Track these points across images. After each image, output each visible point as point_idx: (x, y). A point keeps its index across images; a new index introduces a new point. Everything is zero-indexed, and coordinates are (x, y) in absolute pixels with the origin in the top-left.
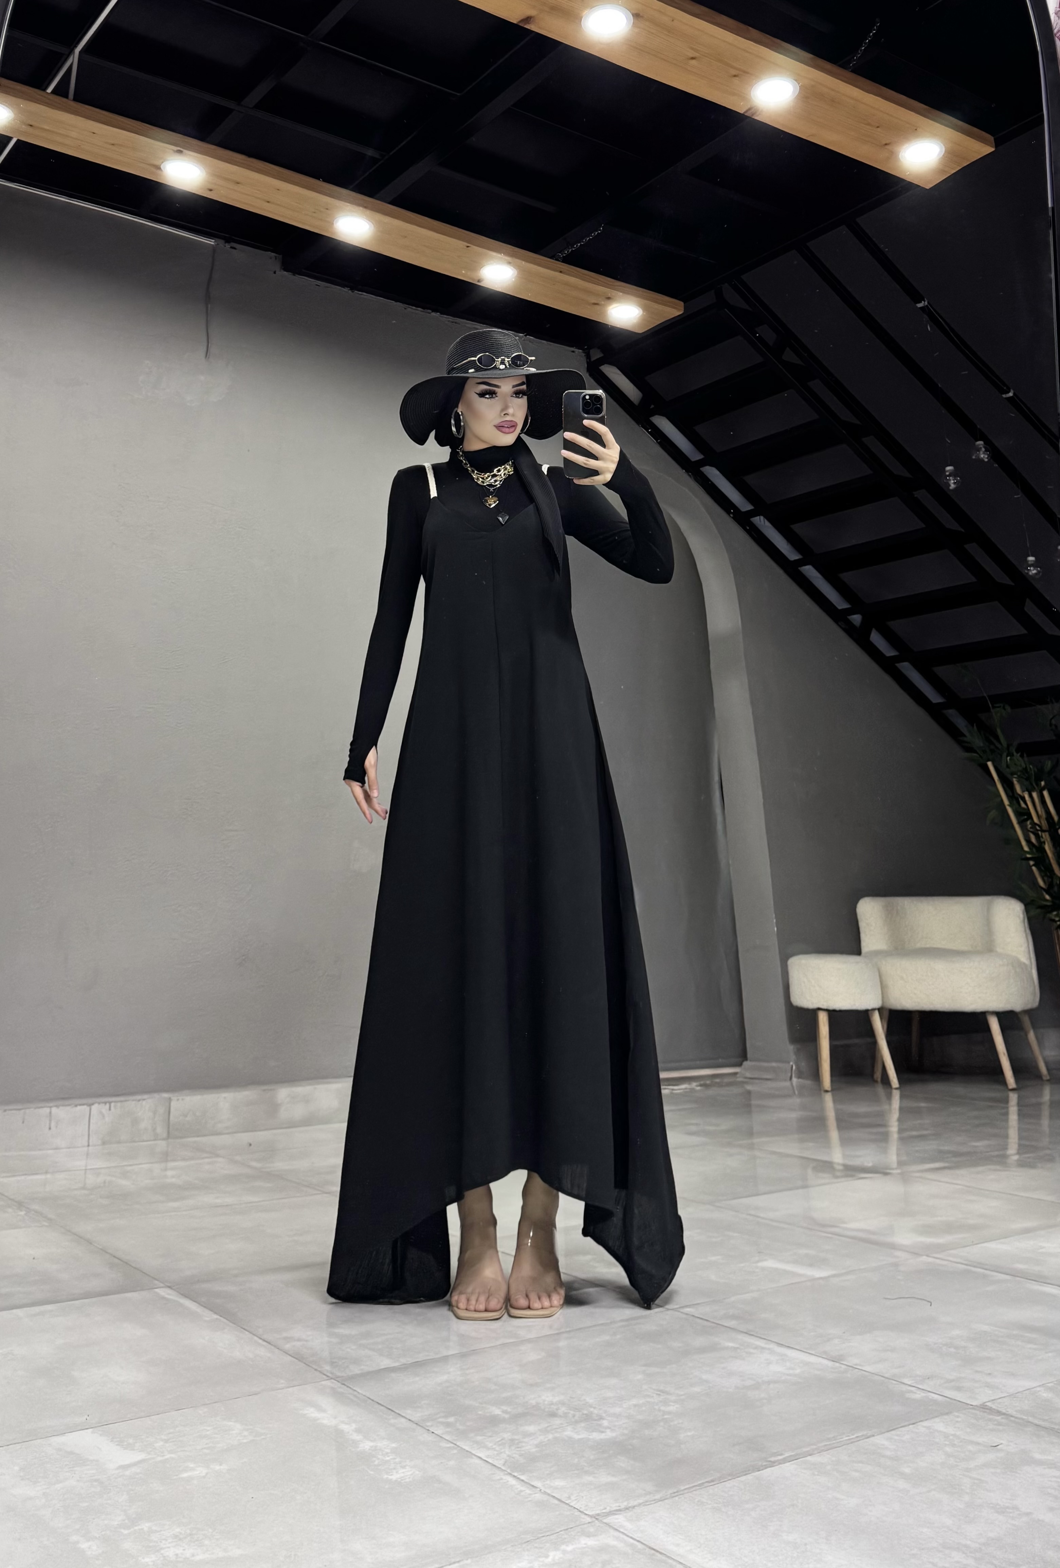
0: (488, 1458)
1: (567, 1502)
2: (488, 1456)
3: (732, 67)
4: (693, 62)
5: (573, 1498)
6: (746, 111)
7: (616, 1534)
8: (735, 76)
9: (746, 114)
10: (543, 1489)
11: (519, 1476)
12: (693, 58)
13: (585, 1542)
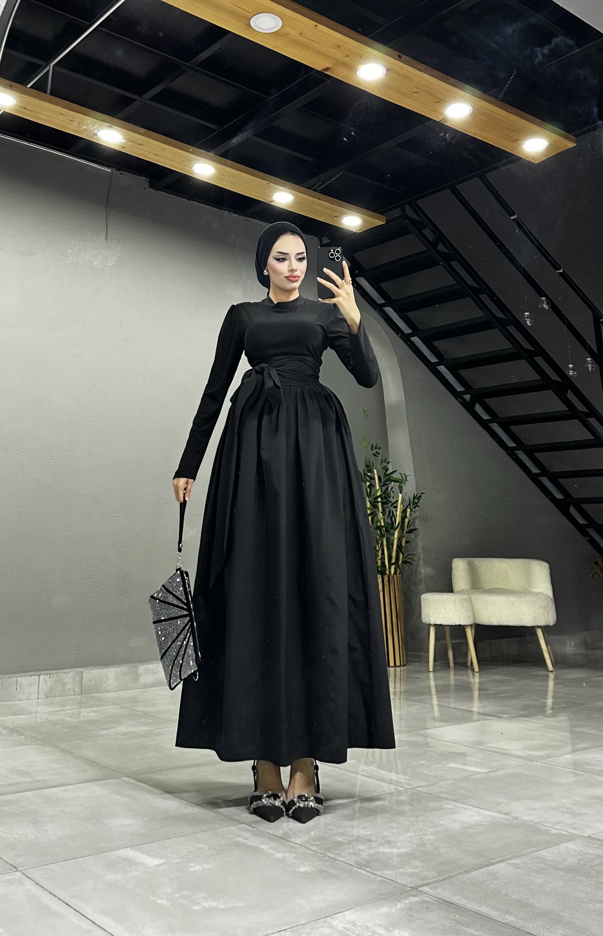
1: (396, 881)
2: (345, 860)
3: (436, 97)
4: (415, 94)
5: (398, 878)
7: (426, 895)
8: (438, 102)
9: (441, 122)
10: (381, 875)
11: (366, 870)
12: (415, 92)
13: (413, 899)
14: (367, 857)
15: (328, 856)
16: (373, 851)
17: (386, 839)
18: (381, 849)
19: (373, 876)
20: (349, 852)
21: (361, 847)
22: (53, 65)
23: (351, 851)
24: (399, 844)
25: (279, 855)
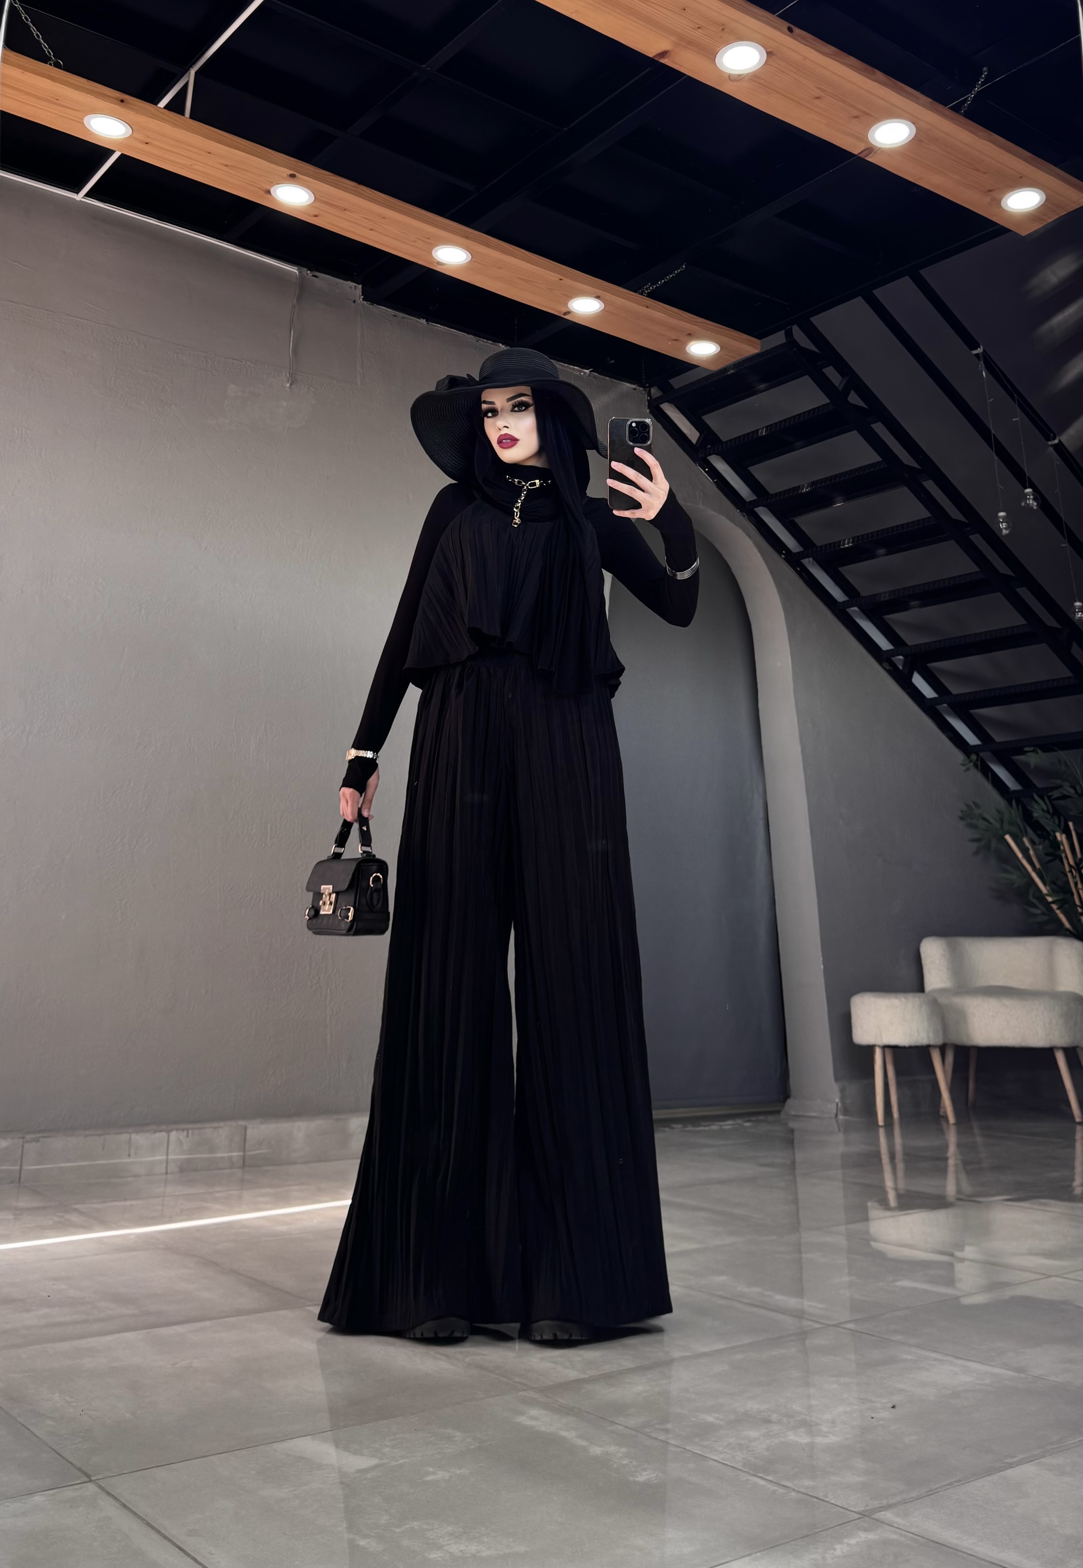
0: (724, 1461)
1: (827, 1500)
2: (724, 1459)
3: (853, 107)
4: (816, 101)
6: (860, 153)
7: (890, 1528)
8: (855, 117)
9: (859, 155)
10: (794, 1488)
11: (765, 1477)
12: (817, 98)
13: (863, 1536)
14: (766, 1453)
15: (689, 1450)
16: (776, 1441)
17: (798, 1419)
18: (792, 1437)
19: (781, 1491)
20: (730, 1444)
21: (753, 1434)
22: (196, 73)
23: (732, 1440)
24: (825, 1429)
25: (596, 1450)
